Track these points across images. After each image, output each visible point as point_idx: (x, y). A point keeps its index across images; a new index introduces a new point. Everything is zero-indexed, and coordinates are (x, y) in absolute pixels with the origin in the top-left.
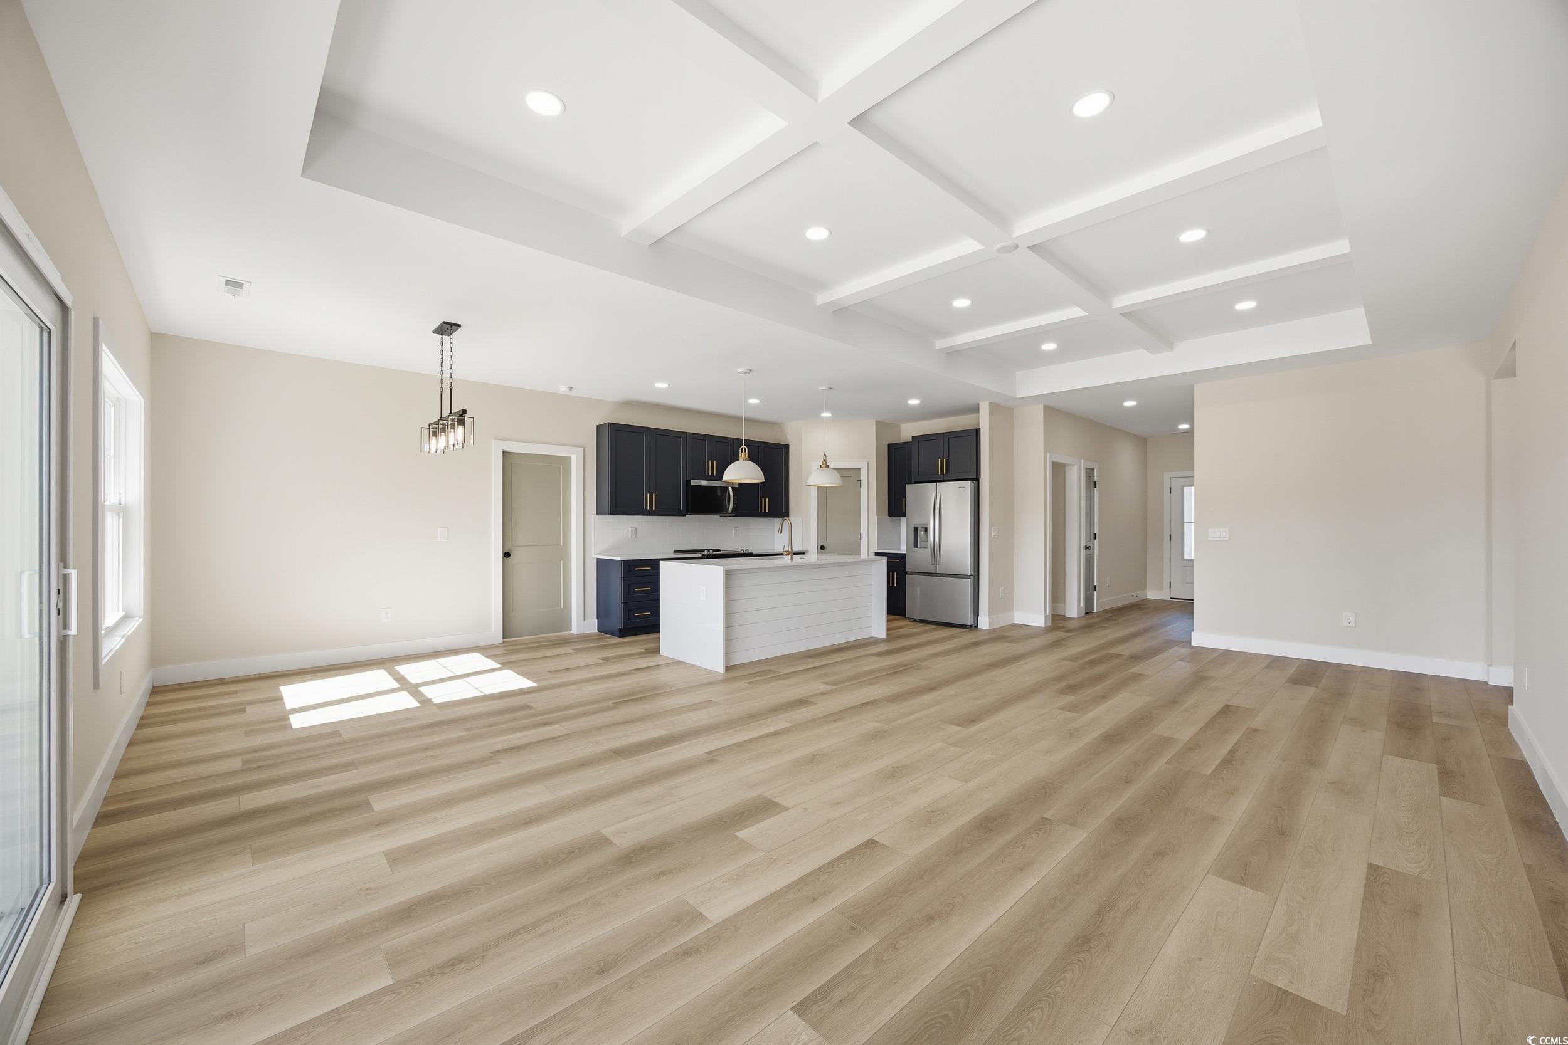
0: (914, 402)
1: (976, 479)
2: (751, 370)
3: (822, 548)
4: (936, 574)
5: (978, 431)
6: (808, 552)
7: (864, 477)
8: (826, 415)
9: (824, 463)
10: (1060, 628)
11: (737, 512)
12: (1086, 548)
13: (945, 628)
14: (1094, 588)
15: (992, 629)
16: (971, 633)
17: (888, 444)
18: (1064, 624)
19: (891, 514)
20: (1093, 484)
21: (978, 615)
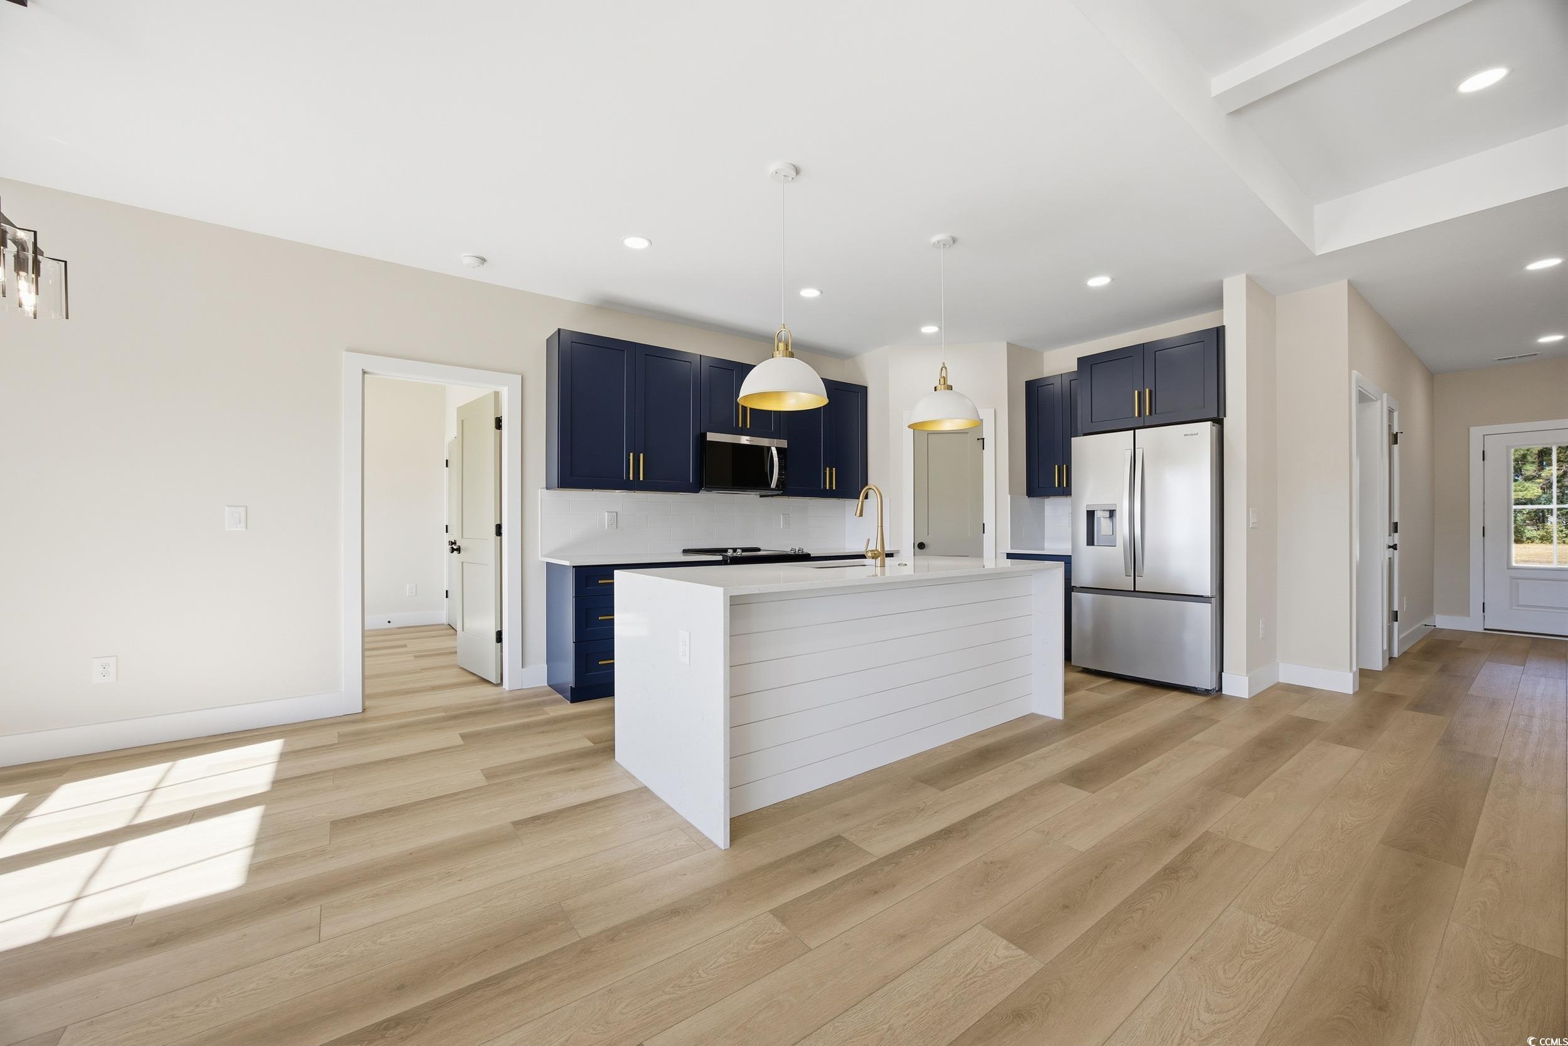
0: (1099, 282)
1: (1218, 421)
3: (921, 546)
4: (1135, 593)
5: (1221, 334)
6: (898, 552)
7: (988, 434)
8: (930, 329)
9: (942, 382)
10: (1390, 700)
11: (786, 489)
12: (1390, 547)
13: (1157, 690)
14: (1395, 616)
15: (1253, 699)
16: (1206, 703)
17: (1026, 382)
18: (1381, 688)
19: (1031, 493)
20: (1394, 439)
21: (1222, 670)
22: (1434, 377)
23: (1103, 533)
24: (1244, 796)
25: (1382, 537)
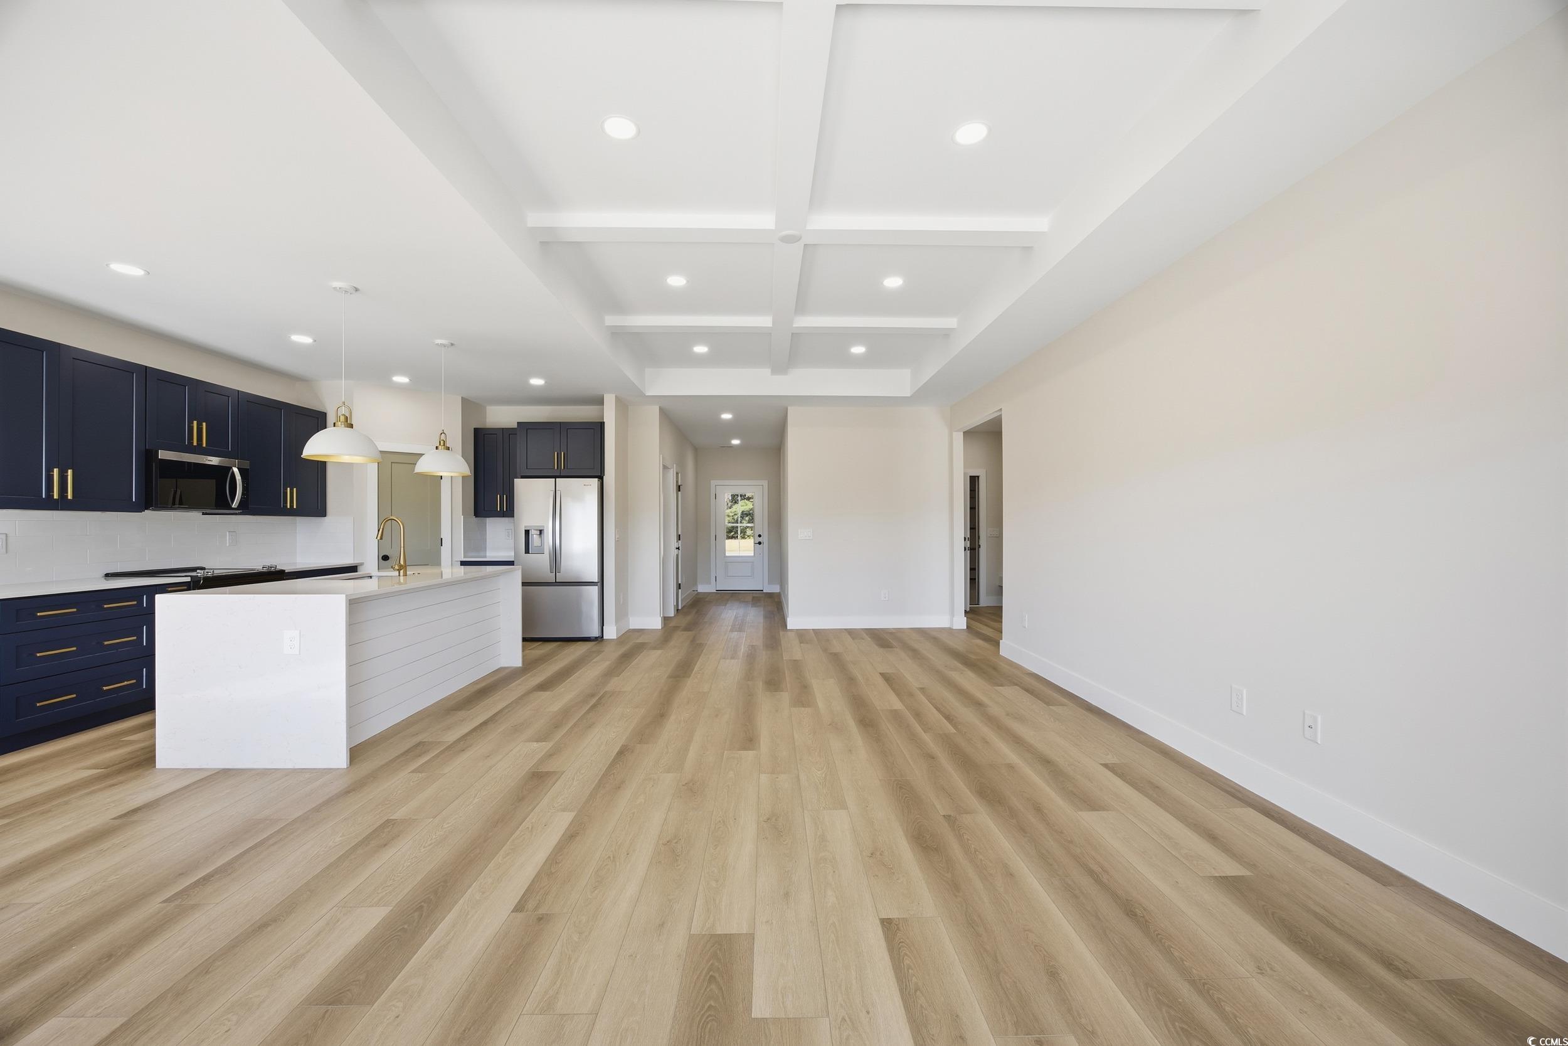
0: (537, 382)
1: (601, 478)
2: (357, 290)
3: (385, 558)
4: (557, 583)
5: (601, 425)
6: (362, 564)
8: (401, 379)
9: (442, 444)
10: (676, 628)
11: (246, 508)
12: (677, 548)
13: (569, 643)
14: (679, 586)
15: (618, 638)
16: (596, 644)
17: (474, 429)
18: (673, 624)
19: (477, 514)
20: (679, 488)
21: (603, 625)
22: (696, 450)
23: (535, 545)
24: (618, 676)
25: (674, 543)
